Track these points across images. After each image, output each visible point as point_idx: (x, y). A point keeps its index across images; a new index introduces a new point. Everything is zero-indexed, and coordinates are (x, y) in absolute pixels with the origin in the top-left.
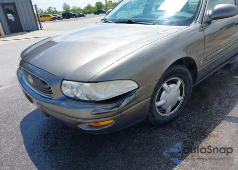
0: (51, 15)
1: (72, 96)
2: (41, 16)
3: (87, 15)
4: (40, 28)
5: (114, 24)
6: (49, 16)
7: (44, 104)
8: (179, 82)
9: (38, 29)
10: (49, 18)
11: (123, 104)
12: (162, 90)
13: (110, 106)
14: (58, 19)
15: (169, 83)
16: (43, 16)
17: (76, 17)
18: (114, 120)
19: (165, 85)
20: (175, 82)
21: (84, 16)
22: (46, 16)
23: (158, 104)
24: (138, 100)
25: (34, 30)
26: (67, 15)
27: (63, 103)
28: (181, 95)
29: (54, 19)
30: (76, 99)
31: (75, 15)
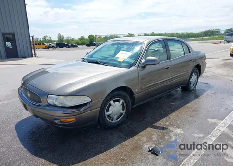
0: (46, 44)
1: (53, 104)
2: (36, 44)
3: (79, 46)
4: (34, 56)
5: (88, 63)
6: (44, 44)
7: (35, 109)
8: (122, 101)
9: (32, 57)
10: (44, 46)
11: (82, 109)
12: (110, 105)
13: (73, 110)
14: (52, 48)
15: (114, 101)
16: (38, 44)
17: (69, 47)
18: (76, 118)
19: (112, 102)
20: (119, 101)
21: (77, 47)
22: (41, 44)
23: (108, 114)
24: (92, 108)
25: (29, 57)
26: (61, 44)
27: (47, 108)
28: (123, 110)
29: (48, 47)
30: (55, 106)
31: (68, 45)
